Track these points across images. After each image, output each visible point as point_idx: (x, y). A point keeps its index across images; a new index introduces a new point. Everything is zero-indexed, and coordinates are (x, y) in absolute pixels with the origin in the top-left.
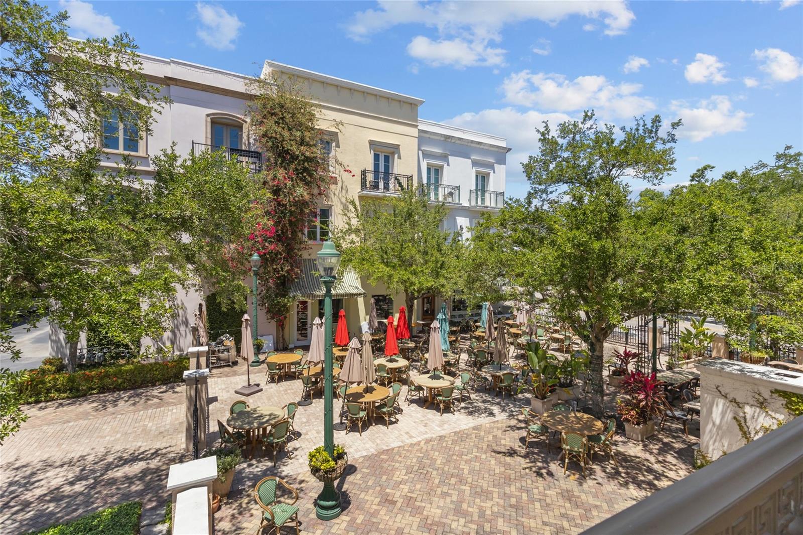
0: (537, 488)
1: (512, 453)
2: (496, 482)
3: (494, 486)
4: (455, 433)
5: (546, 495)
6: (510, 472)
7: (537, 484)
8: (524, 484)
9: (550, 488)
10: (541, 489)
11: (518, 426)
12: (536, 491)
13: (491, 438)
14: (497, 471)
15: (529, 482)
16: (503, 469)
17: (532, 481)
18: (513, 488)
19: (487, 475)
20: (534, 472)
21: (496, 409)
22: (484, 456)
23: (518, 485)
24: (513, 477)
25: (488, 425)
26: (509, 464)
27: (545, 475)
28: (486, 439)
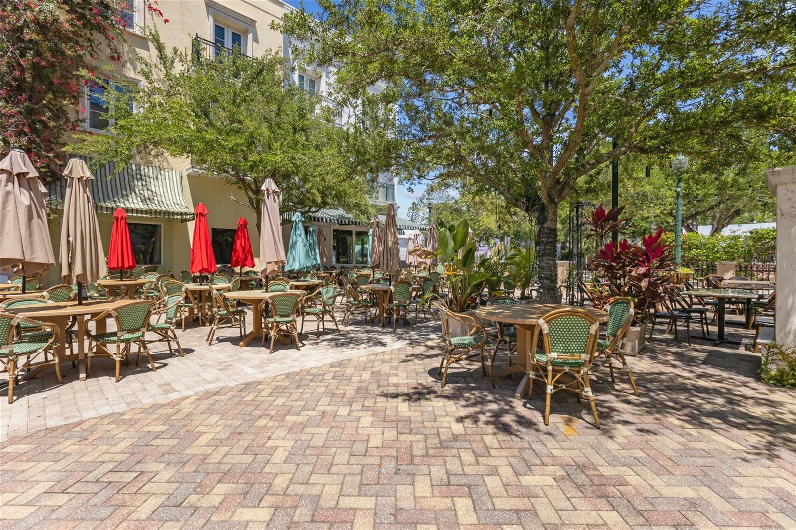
0: (494, 472)
1: (419, 395)
2: (371, 475)
3: (362, 489)
4: (288, 375)
5: (527, 494)
6: (412, 437)
7: (491, 462)
8: (454, 466)
9: (529, 467)
10: (506, 472)
11: (427, 354)
12: (493, 483)
13: (366, 376)
14: (375, 441)
15: (467, 457)
16: (391, 434)
17: (476, 455)
18: (423, 487)
19: (342, 458)
20: (487, 423)
21: (386, 338)
22: (344, 411)
23: (438, 472)
24: (419, 450)
25: (364, 359)
26: (409, 420)
27: (515, 426)
28: (355, 379)
